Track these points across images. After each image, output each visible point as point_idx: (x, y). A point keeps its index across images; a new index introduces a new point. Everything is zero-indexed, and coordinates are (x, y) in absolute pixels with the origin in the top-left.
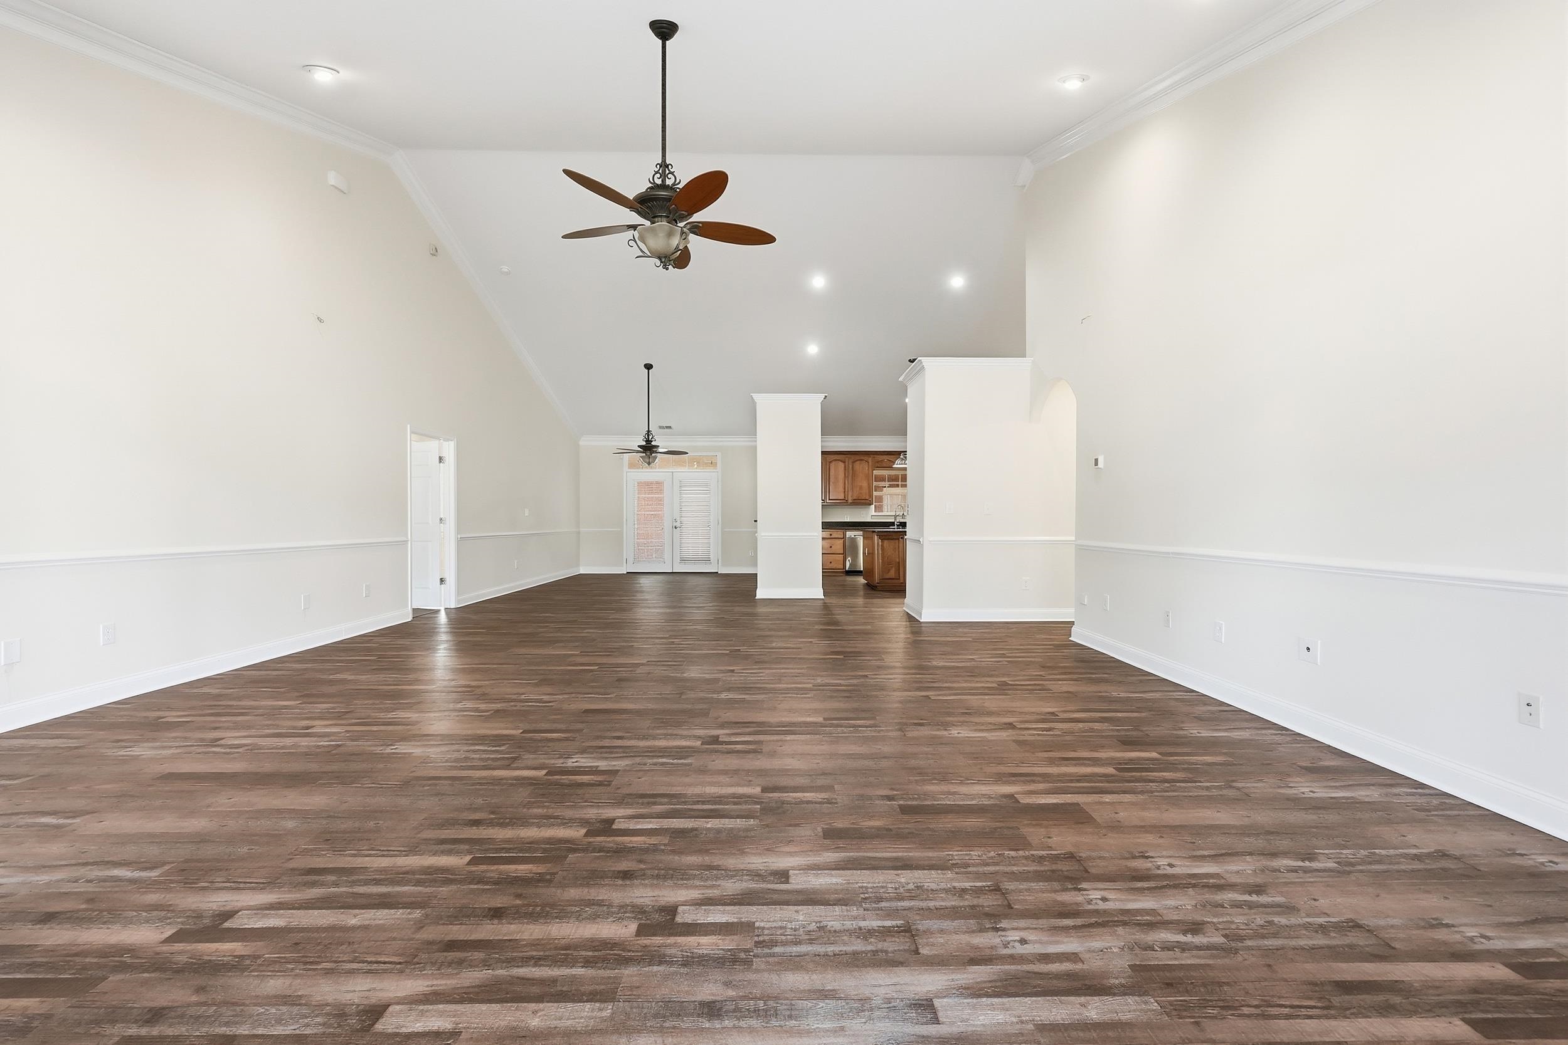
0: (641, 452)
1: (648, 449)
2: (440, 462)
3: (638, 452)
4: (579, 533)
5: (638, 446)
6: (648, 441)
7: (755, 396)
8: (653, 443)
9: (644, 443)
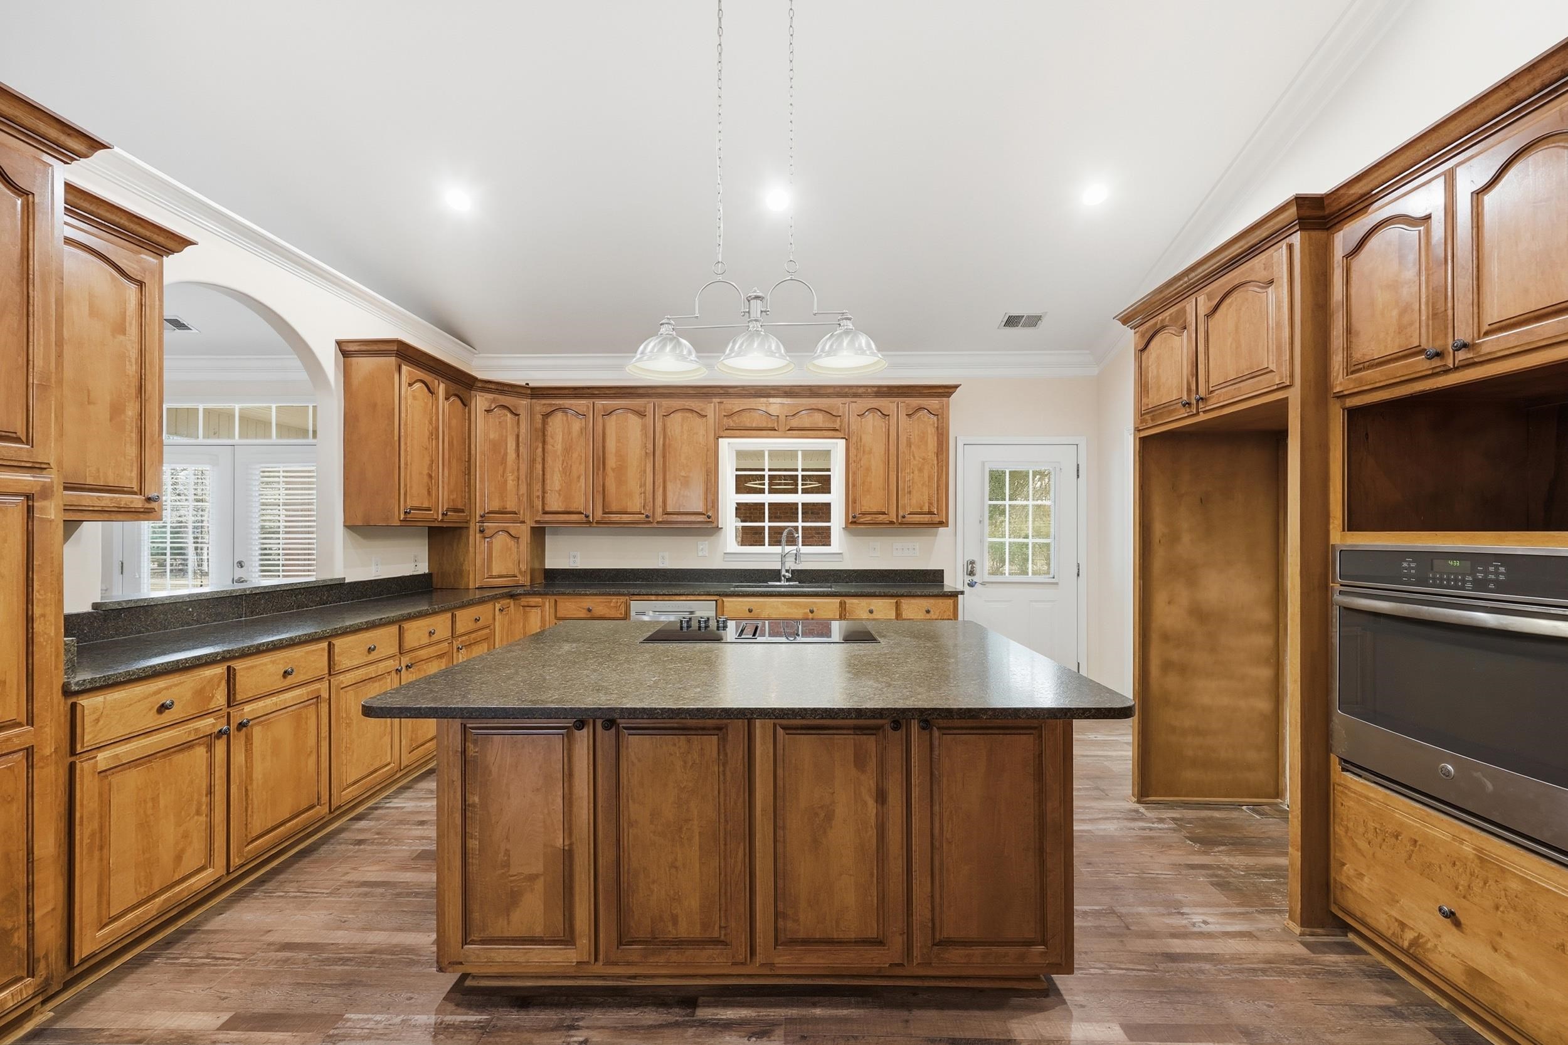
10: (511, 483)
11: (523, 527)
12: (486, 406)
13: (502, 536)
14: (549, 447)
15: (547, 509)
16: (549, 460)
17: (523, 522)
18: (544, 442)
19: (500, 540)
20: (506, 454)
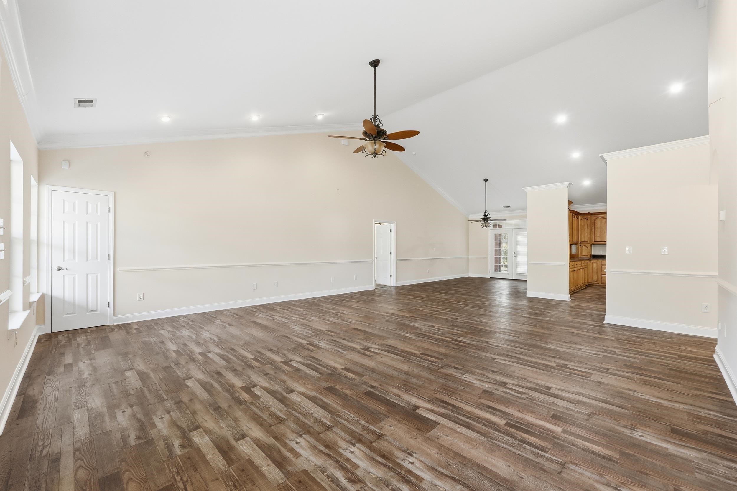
0: (483, 221)
1: (486, 219)
2: (391, 231)
3: (481, 221)
4: (468, 258)
5: (481, 218)
6: (485, 216)
7: (525, 189)
8: (488, 217)
9: (484, 217)
10: (586, 235)
11: (589, 245)
12: (581, 218)
13: (584, 247)
14: (596, 226)
15: (595, 241)
16: (596, 229)
17: (589, 244)
18: (594, 225)
19: (584, 248)
20: (585, 228)
